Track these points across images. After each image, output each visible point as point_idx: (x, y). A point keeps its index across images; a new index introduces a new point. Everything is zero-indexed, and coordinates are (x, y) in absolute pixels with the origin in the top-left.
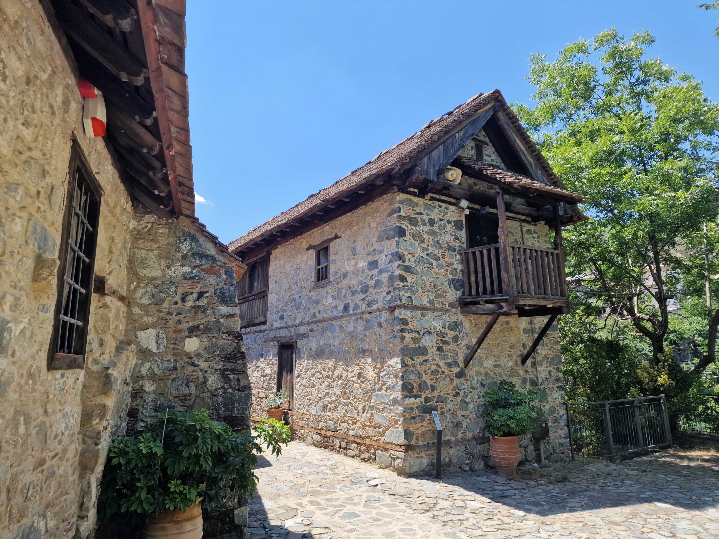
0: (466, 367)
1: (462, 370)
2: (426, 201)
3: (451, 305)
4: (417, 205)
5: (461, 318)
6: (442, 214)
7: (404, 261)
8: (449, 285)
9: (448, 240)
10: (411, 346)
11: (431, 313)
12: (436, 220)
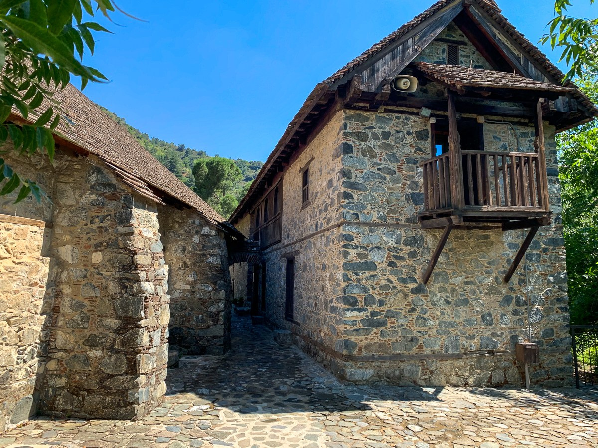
0: (425, 282)
1: (420, 286)
2: (379, 115)
3: (408, 220)
4: (367, 119)
5: (420, 232)
6: (400, 126)
7: (349, 178)
8: (407, 199)
9: (406, 152)
10: (355, 261)
11: (382, 229)
12: (392, 132)
